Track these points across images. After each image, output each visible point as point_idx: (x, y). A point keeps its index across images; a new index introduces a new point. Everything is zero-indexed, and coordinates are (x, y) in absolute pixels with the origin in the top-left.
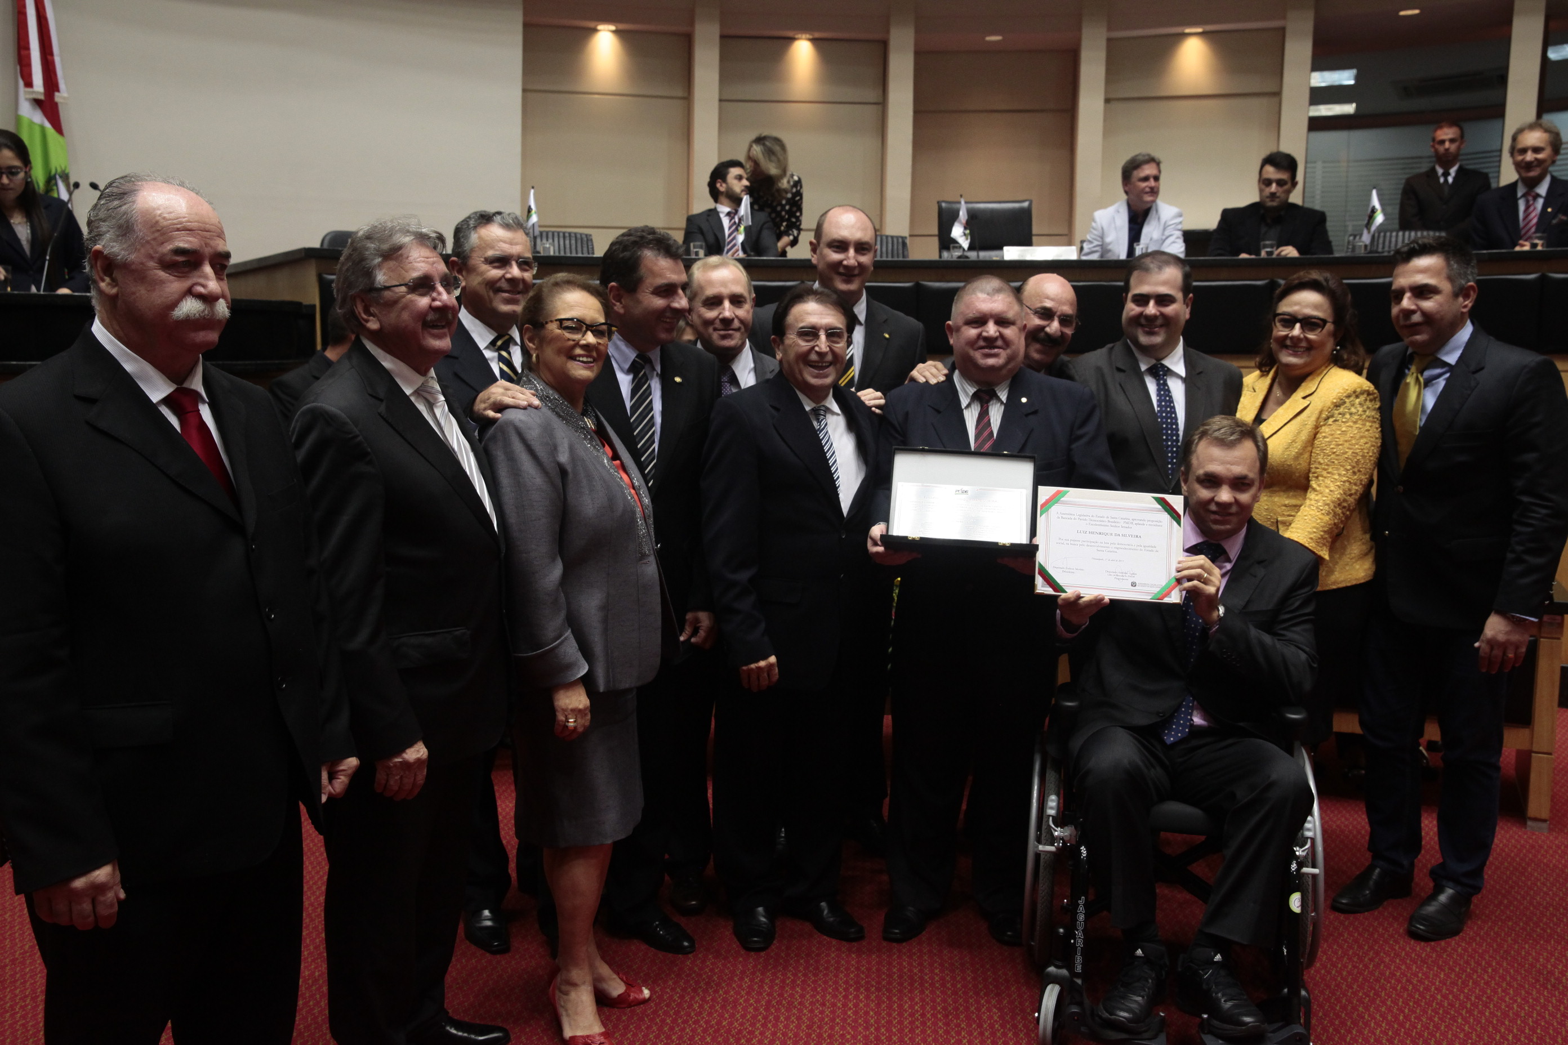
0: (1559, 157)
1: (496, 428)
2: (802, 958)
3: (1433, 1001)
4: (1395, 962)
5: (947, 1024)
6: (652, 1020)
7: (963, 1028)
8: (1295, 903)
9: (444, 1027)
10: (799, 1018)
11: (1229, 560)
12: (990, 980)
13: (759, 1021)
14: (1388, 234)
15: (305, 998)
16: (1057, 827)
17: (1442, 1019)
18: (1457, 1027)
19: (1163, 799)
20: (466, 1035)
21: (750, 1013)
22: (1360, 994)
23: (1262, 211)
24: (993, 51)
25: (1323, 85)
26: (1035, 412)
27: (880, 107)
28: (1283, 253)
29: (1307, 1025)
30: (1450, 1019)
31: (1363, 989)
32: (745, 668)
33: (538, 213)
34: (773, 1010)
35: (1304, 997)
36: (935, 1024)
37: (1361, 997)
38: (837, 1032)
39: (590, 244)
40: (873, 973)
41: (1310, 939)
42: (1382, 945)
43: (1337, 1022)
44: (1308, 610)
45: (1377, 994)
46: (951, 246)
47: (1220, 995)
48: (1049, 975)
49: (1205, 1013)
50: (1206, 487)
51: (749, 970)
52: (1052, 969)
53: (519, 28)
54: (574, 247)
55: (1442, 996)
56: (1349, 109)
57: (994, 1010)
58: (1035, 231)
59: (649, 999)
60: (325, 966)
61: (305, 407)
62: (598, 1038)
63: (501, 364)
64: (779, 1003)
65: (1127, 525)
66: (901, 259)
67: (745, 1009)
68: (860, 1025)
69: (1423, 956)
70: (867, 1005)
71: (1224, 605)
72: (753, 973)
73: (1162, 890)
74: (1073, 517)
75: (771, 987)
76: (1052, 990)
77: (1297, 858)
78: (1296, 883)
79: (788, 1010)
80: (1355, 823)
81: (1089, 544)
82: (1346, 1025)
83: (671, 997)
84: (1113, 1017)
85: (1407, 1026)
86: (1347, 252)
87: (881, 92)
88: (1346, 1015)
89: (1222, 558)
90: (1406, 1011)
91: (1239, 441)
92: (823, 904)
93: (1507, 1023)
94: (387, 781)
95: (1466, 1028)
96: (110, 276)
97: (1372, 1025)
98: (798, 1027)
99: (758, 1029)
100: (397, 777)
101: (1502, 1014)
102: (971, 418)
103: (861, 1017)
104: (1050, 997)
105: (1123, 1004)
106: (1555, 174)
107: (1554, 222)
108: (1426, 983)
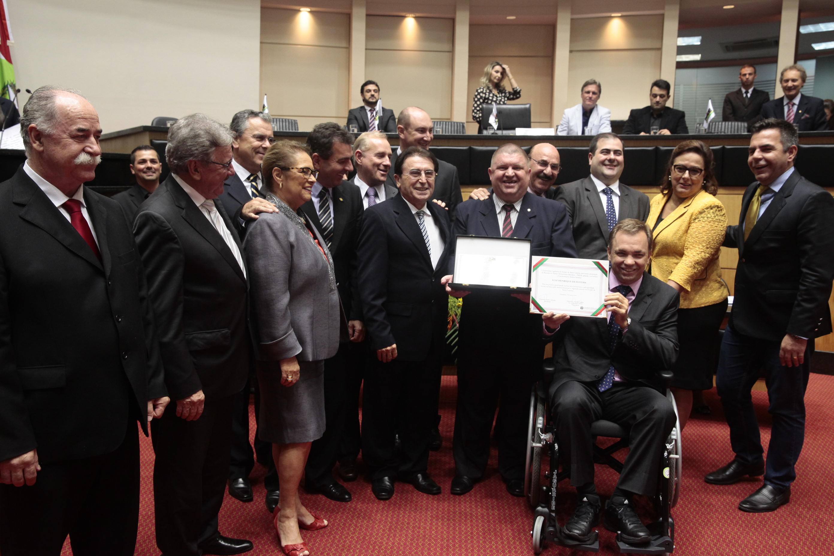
0: (805, 84)
1: (257, 223)
2: (408, 504)
3: (737, 524)
4: (718, 504)
5: (484, 538)
6: (328, 537)
7: (493, 540)
8: (666, 473)
9: (218, 541)
10: (406, 535)
11: (633, 295)
12: (507, 515)
13: (385, 537)
14: (717, 123)
15: (143, 526)
16: (543, 434)
17: (742, 533)
18: (749, 537)
19: (598, 419)
20: (229, 545)
21: (380, 532)
22: (700, 521)
23: (652, 111)
24: (510, 24)
25: (684, 44)
26: (535, 217)
27: (451, 53)
28: (662, 133)
29: (672, 537)
30: (746, 533)
31: (701, 518)
32: (380, 350)
33: (268, 108)
34: (393, 531)
35: (671, 522)
36: (478, 538)
37: (701, 522)
38: (427, 542)
39: (296, 125)
40: (446, 511)
41: (674, 492)
42: (711, 495)
43: (688, 535)
44: (674, 320)
45: (708, 521)
46: (488, 127)
47: (627, 521)
48: (538, 511)
49: (619, 531)
50: (620, 256)
51: (380, 510)
52: (539, 508)
53: (258, 9)
54: (287, 127)
55: (742, 521)
56: (697, 57)
57: (509, 530)
58: (532, 120)
59: (327, 525)
60: (154, 509)
61: (142, 213)
62: (300, 546)
63: (252, 189)
64: (396, 527)
65: (579, 277)
66: (461, 134)
67: (378, 530)
68: (439, 539)
69: (733, 501)
70: (442, 528)
71: (630, 318)
72: (382, 512)
73: (597, 468)
74: (550, 272)
75: (392, 519)
76: (540, 519)
77: (667, 449)
78: (666, 462)
79: (401, 531)
80: (698, 432)
81: (559, 287)
82: (692, 537)
83: (339, 524)
84: (571, 533)
85: (724, 537)
86: (696, 132)
87: (451, 45)
88: (692, 532)
89: (630, 293)
90: (724, 529)
91: (637, 231)
92: (419, 475)
93: (775, 535)
94: (183, 411)
95: (754, 538)
96: (39, 140)
97: (706, 537)
98: (406, 540)
99: (385, 541)
100: (188, 409)
101: (773, 530)
102: (501, 218)
103: (439, 534)
104: (539, 522)
105: (577, 526)
106: (803, 93)
107: (803, 118)
108: (734, 515)
